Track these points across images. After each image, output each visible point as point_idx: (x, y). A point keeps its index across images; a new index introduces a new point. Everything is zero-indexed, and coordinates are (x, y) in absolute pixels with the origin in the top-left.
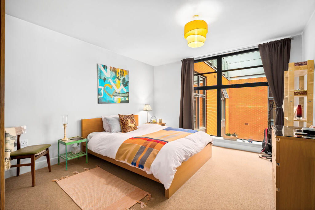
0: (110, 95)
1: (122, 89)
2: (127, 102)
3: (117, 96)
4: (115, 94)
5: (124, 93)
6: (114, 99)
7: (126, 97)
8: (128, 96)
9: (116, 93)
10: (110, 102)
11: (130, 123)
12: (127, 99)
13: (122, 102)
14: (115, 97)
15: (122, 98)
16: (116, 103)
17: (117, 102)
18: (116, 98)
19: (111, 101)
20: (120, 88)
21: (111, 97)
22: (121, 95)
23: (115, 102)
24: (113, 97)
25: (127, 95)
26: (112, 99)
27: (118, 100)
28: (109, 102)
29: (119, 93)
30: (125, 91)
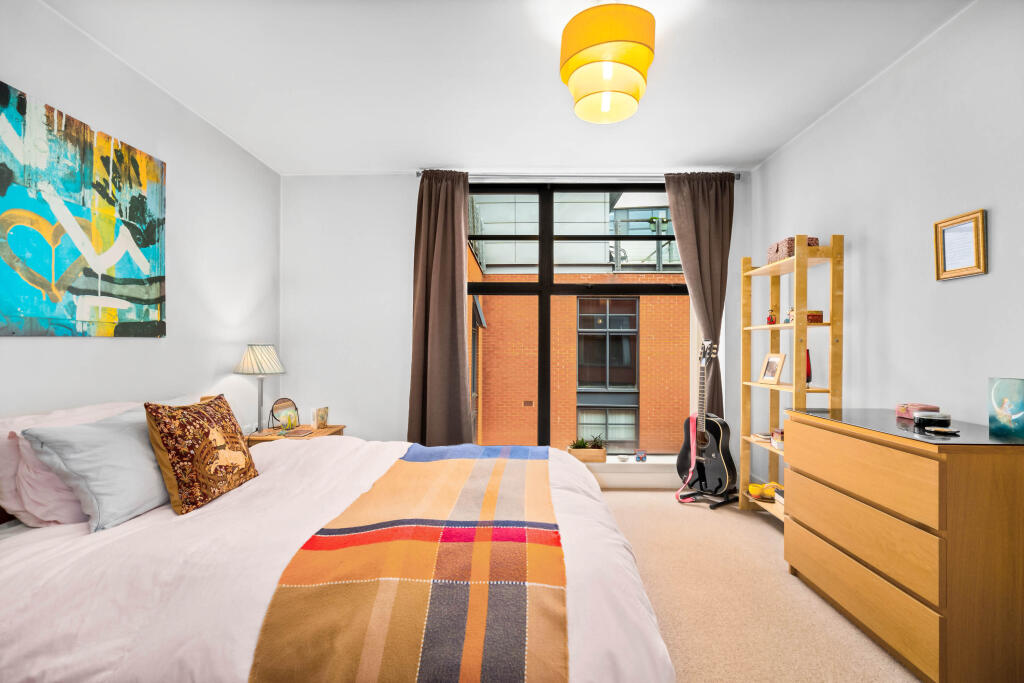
0: (46, 286)
1: (127, 258)
2: (157, 330)
3: (94, 293)
4: (81, 282)
5: (140, 282)
6: (72, 308)
7: (148, 302)
8: (160, 301)
9: (89, 273)
10: (45, 326)
11: (223, 447)
12: (154, 315)
13: (124, 330)
14: (79, 300)
15: (126, 305)
16: (84, 334)
17: (93, 330)
18: (84, 304)
19: (51, 321)
20: (116, 252)
21: (54, 300)
22: (117, 289)
23: (79, 329)
24: (64, 297)
25: (153, 292)
26: (60, 311)
27: (101, 316)
28: (38, 329)
29: (106, 278)
30: (144, 267)
